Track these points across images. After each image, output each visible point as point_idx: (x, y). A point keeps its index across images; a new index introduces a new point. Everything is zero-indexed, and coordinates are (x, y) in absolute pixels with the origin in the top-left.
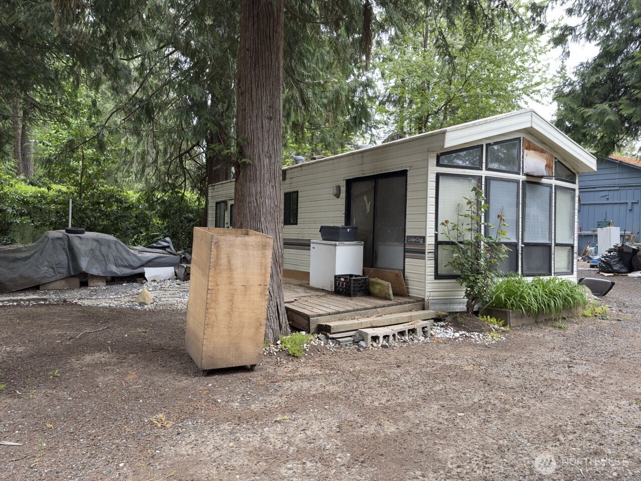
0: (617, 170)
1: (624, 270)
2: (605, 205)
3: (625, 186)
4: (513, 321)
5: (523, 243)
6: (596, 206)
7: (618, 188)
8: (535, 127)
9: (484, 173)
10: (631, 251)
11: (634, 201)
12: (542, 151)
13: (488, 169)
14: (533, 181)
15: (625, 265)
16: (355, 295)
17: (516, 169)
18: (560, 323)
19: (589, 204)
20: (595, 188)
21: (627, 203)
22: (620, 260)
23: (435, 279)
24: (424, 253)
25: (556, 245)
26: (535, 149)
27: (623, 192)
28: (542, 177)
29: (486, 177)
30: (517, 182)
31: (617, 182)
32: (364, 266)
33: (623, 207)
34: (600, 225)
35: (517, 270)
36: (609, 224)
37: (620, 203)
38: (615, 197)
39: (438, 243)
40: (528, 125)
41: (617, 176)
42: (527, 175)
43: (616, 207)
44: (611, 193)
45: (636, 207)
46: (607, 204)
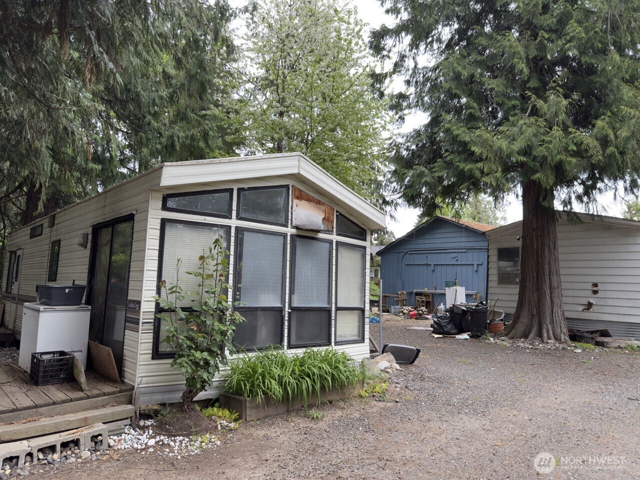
0: (464, 234)
1: (453, 331)
2: (455, 266)
3: (471, 249)
4: (250, 413)
5: (290, 307)
6: (448, 267)
7: (465, 251)
8: (303, 173)
9: (234, 223)
10: (461, 312)
11: (478, 263)
12: (318, 203)
13: (239, 218)
14: (306, 235)
15: (456, 326)
16: (46, 383)
17: (282, 221)
18: (313, 412)
19: (442, 265)
20: (446, 250)
21: (473, 265)
22: (450, 321)
23: (153, 358)
24: (138, 324)
25: (338, 309)
26: (309, 199)
27: (470, 254)
28: (318, 231)
29: (237, 228)
30: (284, 236)
31: (463, 245)
32: (89, 339)
33: (470, 268)
34: (448, 285)
35: (282, 340)
36: (455, 284)
37: (468, 265)
38: (463, 259)
39: (159, 309)
40: (295, 171)
41: (464, 239)
42: (297, 228)
43: (464, 268)
44: (460, 255)
45: (480, 268)
46: (457, 265)
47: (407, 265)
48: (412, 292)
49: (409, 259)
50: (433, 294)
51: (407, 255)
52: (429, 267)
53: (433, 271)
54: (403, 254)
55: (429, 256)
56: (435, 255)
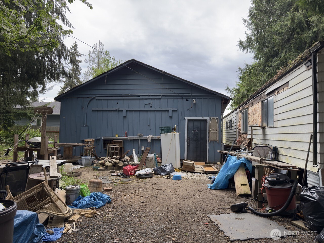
2: (149, 113)
3: (166, 96)
6: (142, 113)
7: (160, 97)
11: (173, 109)
19: (135, 111)
20: (140, 96)
21: (168, 111)
33: (164, 115)
37: (162, 111)
38: (157, 105)
43: (158, 114)
44: (154, 102)
45: (175, 115)
46: (150, 111)
47: (93, 111)
48: (99, 140)
49: (96, 105)
50: (124, 141)
51: (94, 101)
52: (120, 113)
53: (125, 117)
54: (89, 99)
55: (120, 102)
56: (127, 101)
